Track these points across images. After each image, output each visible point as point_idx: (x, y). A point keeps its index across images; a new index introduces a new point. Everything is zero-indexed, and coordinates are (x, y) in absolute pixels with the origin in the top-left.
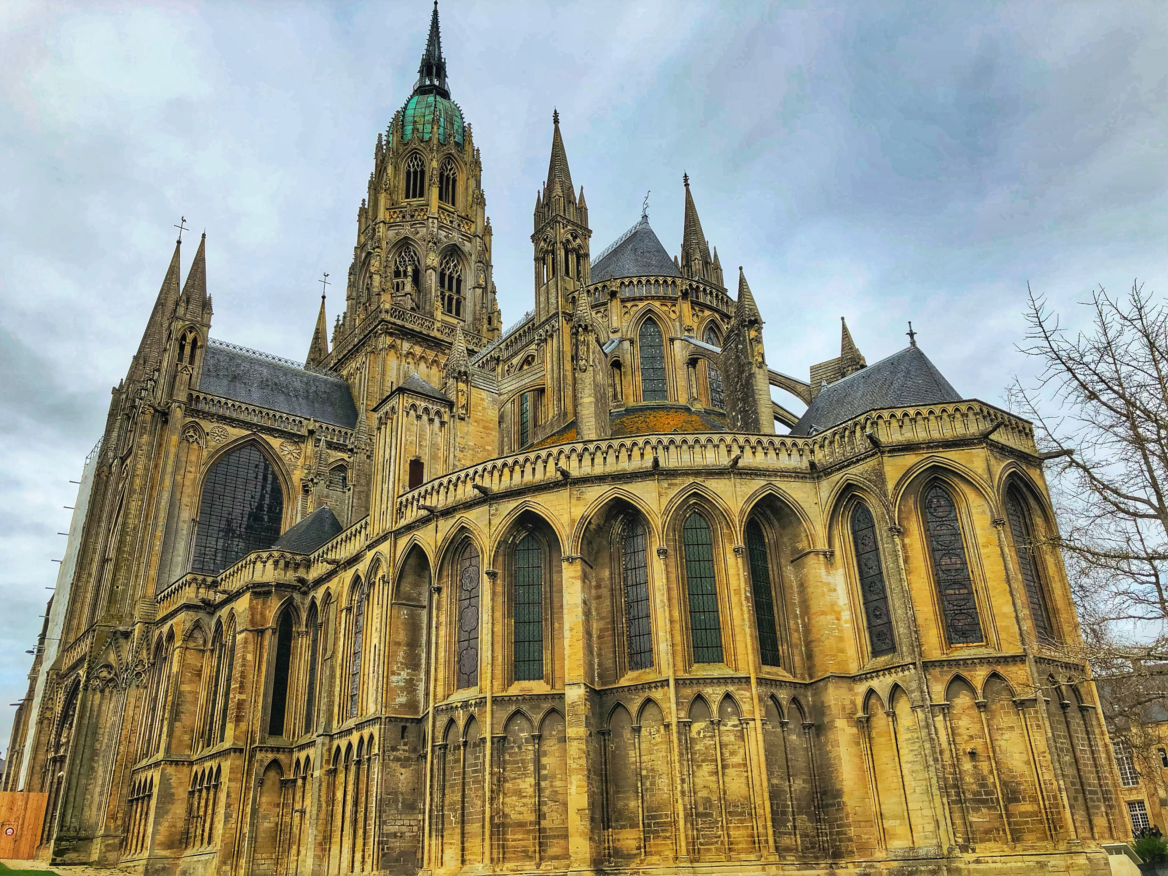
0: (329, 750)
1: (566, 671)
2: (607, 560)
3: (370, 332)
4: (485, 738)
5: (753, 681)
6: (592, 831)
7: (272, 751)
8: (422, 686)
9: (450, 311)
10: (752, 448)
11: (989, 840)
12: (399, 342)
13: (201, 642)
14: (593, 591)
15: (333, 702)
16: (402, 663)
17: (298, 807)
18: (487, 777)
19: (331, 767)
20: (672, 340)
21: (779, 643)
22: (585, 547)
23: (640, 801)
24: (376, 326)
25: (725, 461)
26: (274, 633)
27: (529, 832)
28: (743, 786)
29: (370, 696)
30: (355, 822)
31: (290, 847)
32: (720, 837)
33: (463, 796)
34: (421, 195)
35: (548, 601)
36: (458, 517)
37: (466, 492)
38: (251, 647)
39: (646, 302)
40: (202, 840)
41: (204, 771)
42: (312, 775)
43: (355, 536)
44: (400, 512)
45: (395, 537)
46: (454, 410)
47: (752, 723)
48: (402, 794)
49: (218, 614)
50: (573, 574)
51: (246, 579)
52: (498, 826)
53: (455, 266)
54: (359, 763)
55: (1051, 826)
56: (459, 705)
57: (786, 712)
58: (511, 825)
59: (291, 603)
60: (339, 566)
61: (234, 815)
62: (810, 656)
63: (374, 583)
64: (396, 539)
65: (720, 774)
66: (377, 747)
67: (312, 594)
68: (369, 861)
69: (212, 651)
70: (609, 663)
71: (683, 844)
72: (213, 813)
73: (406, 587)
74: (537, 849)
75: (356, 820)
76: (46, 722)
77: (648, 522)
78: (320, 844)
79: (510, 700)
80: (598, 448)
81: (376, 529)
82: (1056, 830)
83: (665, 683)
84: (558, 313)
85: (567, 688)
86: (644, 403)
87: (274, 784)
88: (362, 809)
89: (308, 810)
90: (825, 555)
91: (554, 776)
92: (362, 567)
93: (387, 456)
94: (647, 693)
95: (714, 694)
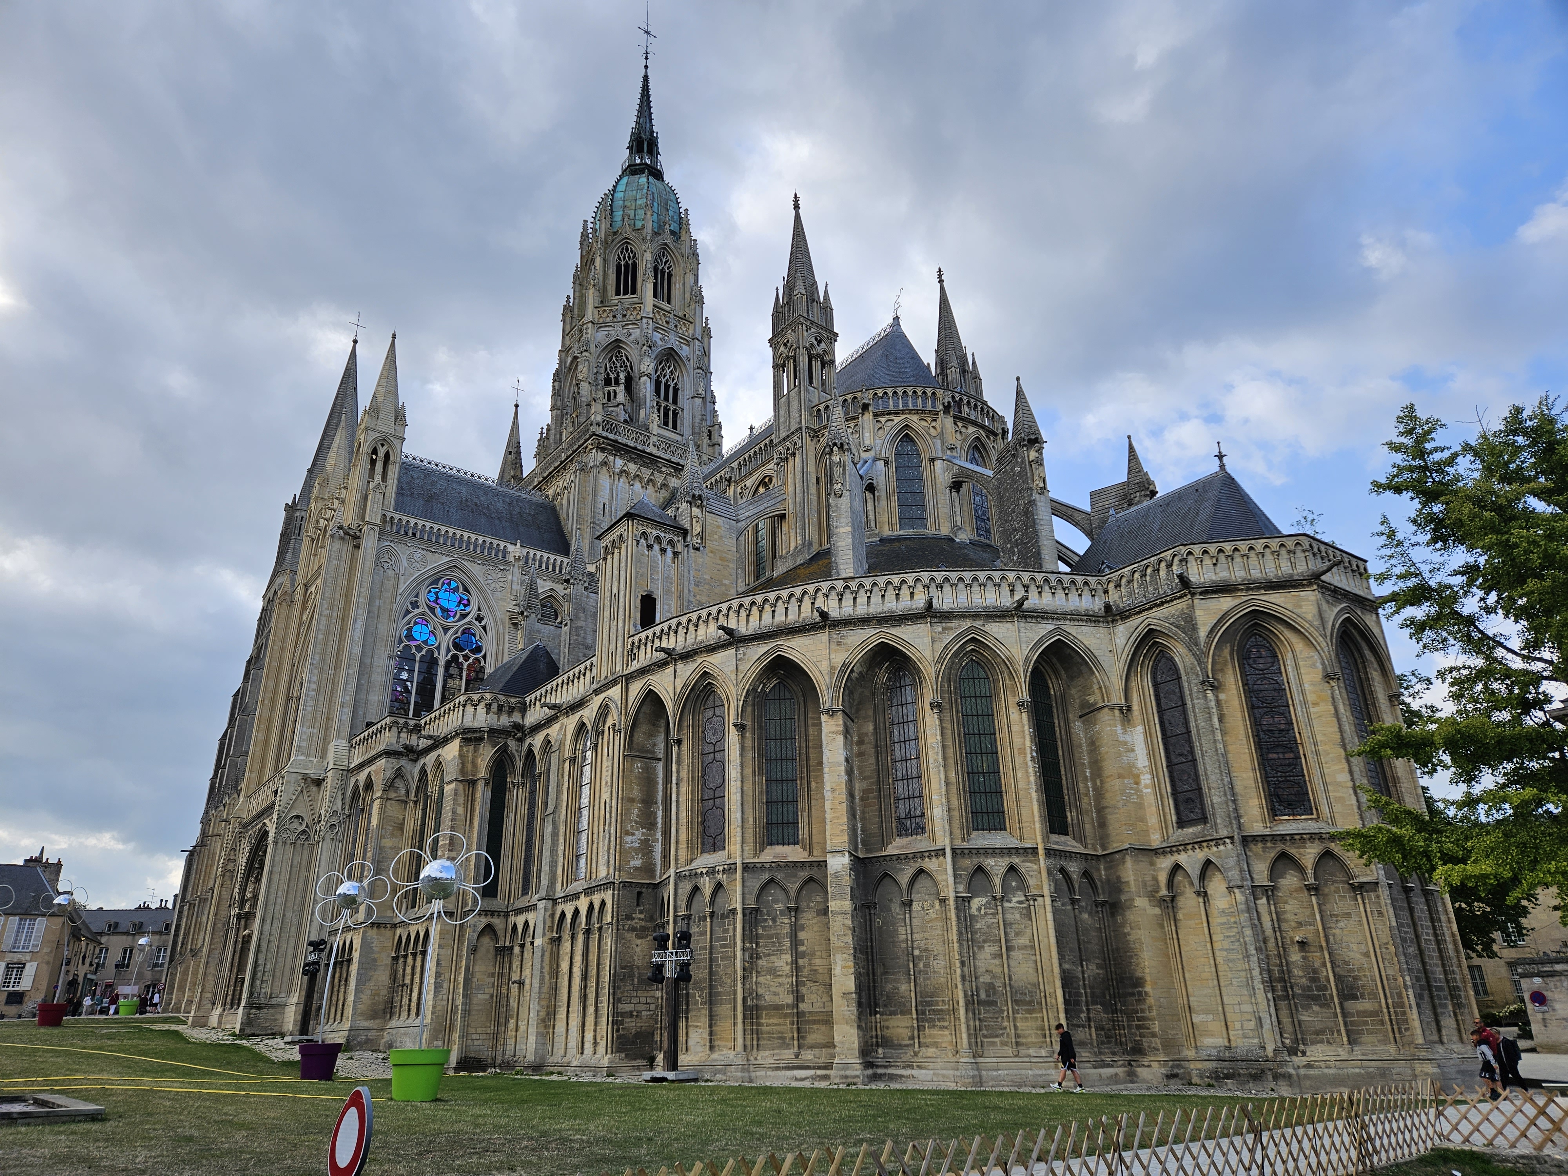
0: (552, 915)
1: (828, 837)
2: (871, 713)
3: (580, 447)
4: (735, 909)
5: (1041, 852)
6: (859, 1018)
7: (486, 915)
8: (658, 848)
9: (666, 423)
10: (1038, 587)
11: (1322, 1042)
12: (611, 458)
13: (403, 792)
14: (855, 748)
15: (556, 862)
16: (636, 822)
17: (515, 977)
18: (739, 954)
19: (555, 934)
20: (932, 460)
21: (1068, 809)
22: (846, 698)
23: (912, 984)
24: (586, 441)
25: (1007, 601)
26: (487, 784)
27: (786, 1016)
28: (1031, 971)
29: (600, 858)
30: (584, 998)
31: (507, 1022)
32: (1005, 1028)
33: (711, 973)
34: (634, 291)
35: (804, 757)
36: (699, 661)
37: (710, 633)
38: (461, 800)
39: (903, 417)
40: (409, 1010)
41: (409, 935)
42: (532, 943)
43: (579, 678)
44: (632, 655)
45: (626, 680)
46: (689, 539)
47: (1040, 899)
48: (638, 968)
49: (422, 761)
50: (834, 729)
51: (455, 724)
52: (751, 1008)
53: (672, 372)
54: (588, 932)
55: (1395, 1027)
56: (704, 871)
57: (1077, 886)
58: (765, 1008)
59: (505, 751)
60: (560, 711)
61: (445, 985)
62: (1102, 824)
63: (603, 731)
64: (627, 684)
65: (1005, 957)
66: (610, 915)
67: (528, 741)
68: (603, 1043)
69: (416, 802)
70: (874, 828)
71: (965, 1036)
72: (421, 983)
73: (639, 737)
74: (796, 1035)
75: (585, 996)
76: (228, 874)
77: (918, 671)
78: (543, 1021)
79: (762, 867)
80: (861, 585)
81: (603, 672)
82: (1400, 1032)
83: (940, 853)
84: (801, 428)
85: (828, 855)
86: (901, 533)
87: (488, 951)
88: (592, 983)
89: (527, 982)
90: (1121, 710)
91: (813, 954)
92: (589, 713)
93: (615, 590)
94: (919, 864)
95: (997, 866)
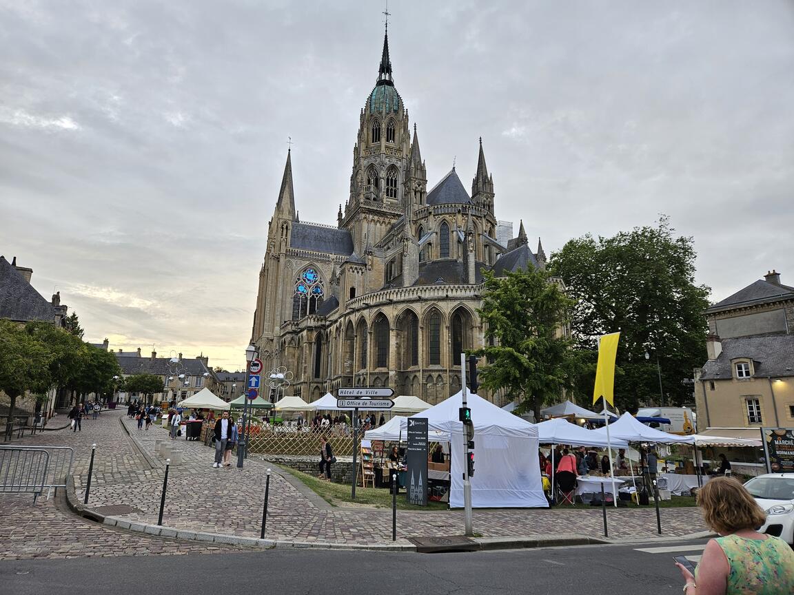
1: (391, 365)
2: (406, 329)
3: (357, 211)
5: (448, 371)
7: (316, 383)
9: (391, 196)
10: (456, 290)
12: (368, 215)
13: (294, 345)
14: (402, 339)
19: (331, 390)
20: (453, 232)
22: (398, 325)
24: (359, 209)
25: (445, 295)
26: (315, 344)
34: (379, 140)
36: (361, 312)
37: (362, 304)
39: (443, 216)
41: (297, 388)
43: (336, 312)
44: (346, 308)
45: (345, 316)
46: (367, 267)
47: (446, 384)
49: (298, 335)
50: (393, 334)
51: (305, 325)
53: (393, 174)
56: (361, 374)
59: (320, 333)
60: (332, 322)
63: (341, 331)
67: (326, 330)
69: (298, 348)
73: (349, 333)
77: (418, 318)
79: (375, 374)
80: (411, 289)
81: (341, 312)
83: (420, 371)
85: (390, 371)
86: (440, 259)
94: (414, 374)
95: (435, 375)
